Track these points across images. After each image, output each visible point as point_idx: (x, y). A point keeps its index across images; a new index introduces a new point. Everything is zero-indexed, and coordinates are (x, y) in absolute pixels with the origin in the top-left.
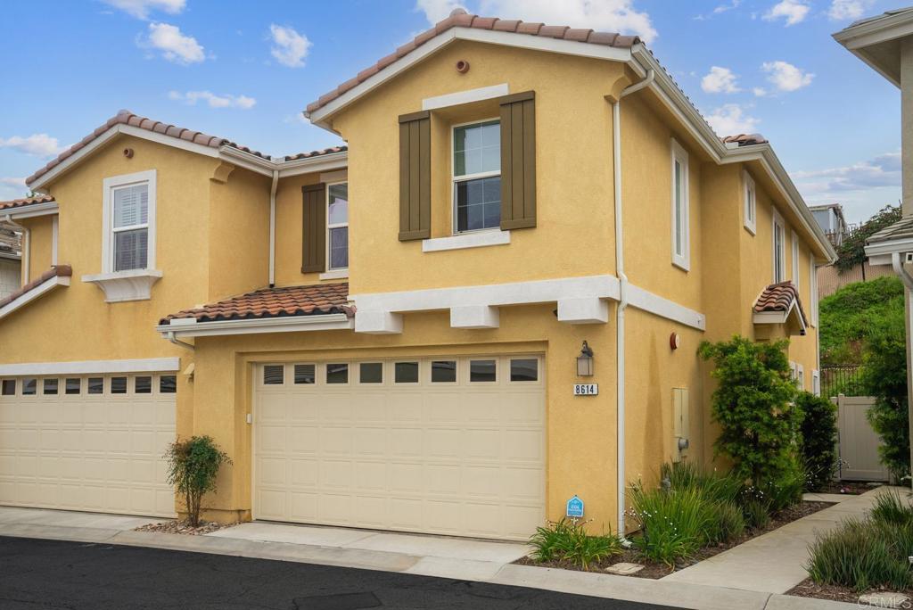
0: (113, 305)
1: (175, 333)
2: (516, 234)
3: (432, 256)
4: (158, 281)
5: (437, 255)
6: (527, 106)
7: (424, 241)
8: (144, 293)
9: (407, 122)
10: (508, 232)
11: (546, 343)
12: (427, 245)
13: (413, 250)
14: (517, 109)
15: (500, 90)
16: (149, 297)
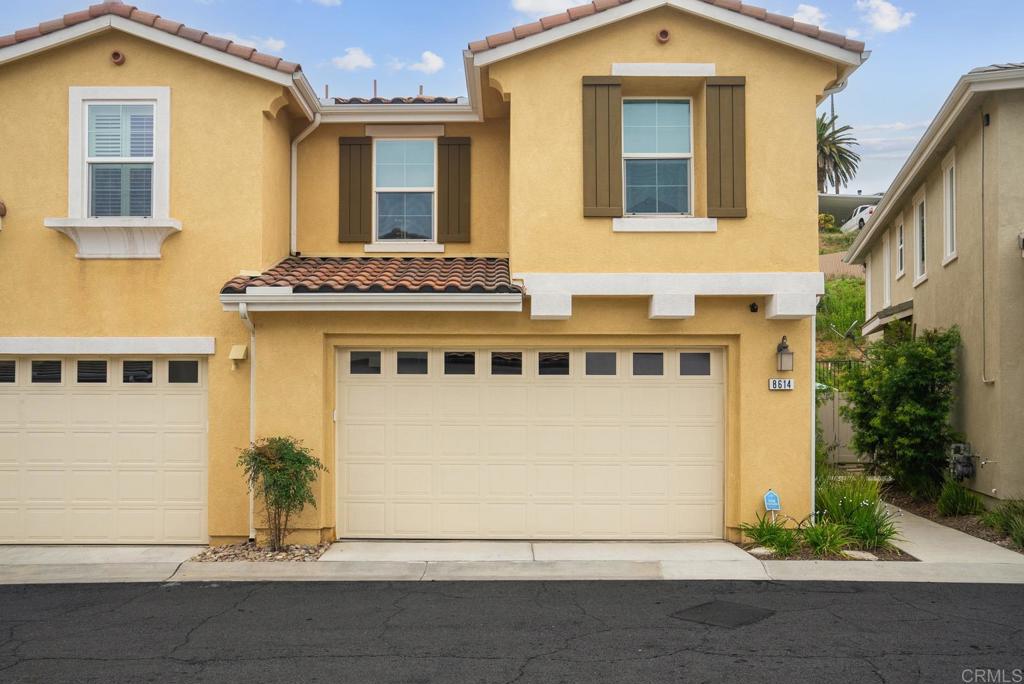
0: (88, 263)
1: (247, 304)
2: (722, 222)
3: (623, 238)
4: (172, 235)
5: (631, 236)
6: (737, 91)
7: (615, 220)
8: (150, 249)
9: (591, 85)
10: (715, 220)
11: (736, 337)
12: (618, 224)
13: (599, 228)
14: (726, 92)
15: (707, 69)
16: (159, 256)
